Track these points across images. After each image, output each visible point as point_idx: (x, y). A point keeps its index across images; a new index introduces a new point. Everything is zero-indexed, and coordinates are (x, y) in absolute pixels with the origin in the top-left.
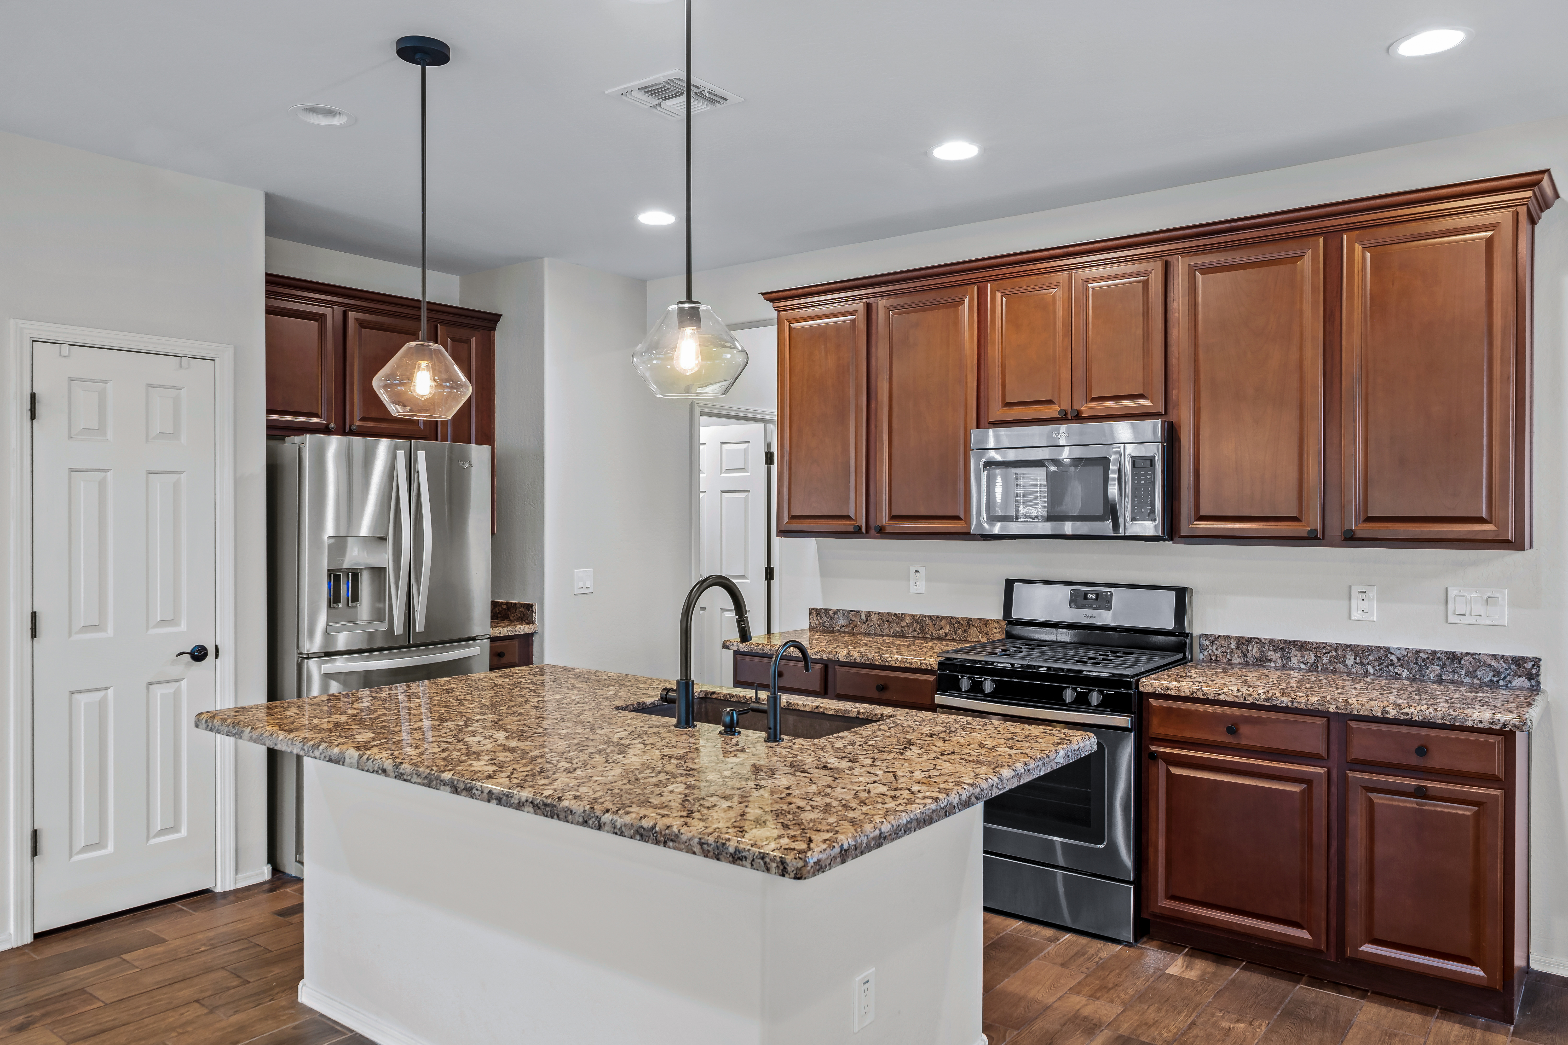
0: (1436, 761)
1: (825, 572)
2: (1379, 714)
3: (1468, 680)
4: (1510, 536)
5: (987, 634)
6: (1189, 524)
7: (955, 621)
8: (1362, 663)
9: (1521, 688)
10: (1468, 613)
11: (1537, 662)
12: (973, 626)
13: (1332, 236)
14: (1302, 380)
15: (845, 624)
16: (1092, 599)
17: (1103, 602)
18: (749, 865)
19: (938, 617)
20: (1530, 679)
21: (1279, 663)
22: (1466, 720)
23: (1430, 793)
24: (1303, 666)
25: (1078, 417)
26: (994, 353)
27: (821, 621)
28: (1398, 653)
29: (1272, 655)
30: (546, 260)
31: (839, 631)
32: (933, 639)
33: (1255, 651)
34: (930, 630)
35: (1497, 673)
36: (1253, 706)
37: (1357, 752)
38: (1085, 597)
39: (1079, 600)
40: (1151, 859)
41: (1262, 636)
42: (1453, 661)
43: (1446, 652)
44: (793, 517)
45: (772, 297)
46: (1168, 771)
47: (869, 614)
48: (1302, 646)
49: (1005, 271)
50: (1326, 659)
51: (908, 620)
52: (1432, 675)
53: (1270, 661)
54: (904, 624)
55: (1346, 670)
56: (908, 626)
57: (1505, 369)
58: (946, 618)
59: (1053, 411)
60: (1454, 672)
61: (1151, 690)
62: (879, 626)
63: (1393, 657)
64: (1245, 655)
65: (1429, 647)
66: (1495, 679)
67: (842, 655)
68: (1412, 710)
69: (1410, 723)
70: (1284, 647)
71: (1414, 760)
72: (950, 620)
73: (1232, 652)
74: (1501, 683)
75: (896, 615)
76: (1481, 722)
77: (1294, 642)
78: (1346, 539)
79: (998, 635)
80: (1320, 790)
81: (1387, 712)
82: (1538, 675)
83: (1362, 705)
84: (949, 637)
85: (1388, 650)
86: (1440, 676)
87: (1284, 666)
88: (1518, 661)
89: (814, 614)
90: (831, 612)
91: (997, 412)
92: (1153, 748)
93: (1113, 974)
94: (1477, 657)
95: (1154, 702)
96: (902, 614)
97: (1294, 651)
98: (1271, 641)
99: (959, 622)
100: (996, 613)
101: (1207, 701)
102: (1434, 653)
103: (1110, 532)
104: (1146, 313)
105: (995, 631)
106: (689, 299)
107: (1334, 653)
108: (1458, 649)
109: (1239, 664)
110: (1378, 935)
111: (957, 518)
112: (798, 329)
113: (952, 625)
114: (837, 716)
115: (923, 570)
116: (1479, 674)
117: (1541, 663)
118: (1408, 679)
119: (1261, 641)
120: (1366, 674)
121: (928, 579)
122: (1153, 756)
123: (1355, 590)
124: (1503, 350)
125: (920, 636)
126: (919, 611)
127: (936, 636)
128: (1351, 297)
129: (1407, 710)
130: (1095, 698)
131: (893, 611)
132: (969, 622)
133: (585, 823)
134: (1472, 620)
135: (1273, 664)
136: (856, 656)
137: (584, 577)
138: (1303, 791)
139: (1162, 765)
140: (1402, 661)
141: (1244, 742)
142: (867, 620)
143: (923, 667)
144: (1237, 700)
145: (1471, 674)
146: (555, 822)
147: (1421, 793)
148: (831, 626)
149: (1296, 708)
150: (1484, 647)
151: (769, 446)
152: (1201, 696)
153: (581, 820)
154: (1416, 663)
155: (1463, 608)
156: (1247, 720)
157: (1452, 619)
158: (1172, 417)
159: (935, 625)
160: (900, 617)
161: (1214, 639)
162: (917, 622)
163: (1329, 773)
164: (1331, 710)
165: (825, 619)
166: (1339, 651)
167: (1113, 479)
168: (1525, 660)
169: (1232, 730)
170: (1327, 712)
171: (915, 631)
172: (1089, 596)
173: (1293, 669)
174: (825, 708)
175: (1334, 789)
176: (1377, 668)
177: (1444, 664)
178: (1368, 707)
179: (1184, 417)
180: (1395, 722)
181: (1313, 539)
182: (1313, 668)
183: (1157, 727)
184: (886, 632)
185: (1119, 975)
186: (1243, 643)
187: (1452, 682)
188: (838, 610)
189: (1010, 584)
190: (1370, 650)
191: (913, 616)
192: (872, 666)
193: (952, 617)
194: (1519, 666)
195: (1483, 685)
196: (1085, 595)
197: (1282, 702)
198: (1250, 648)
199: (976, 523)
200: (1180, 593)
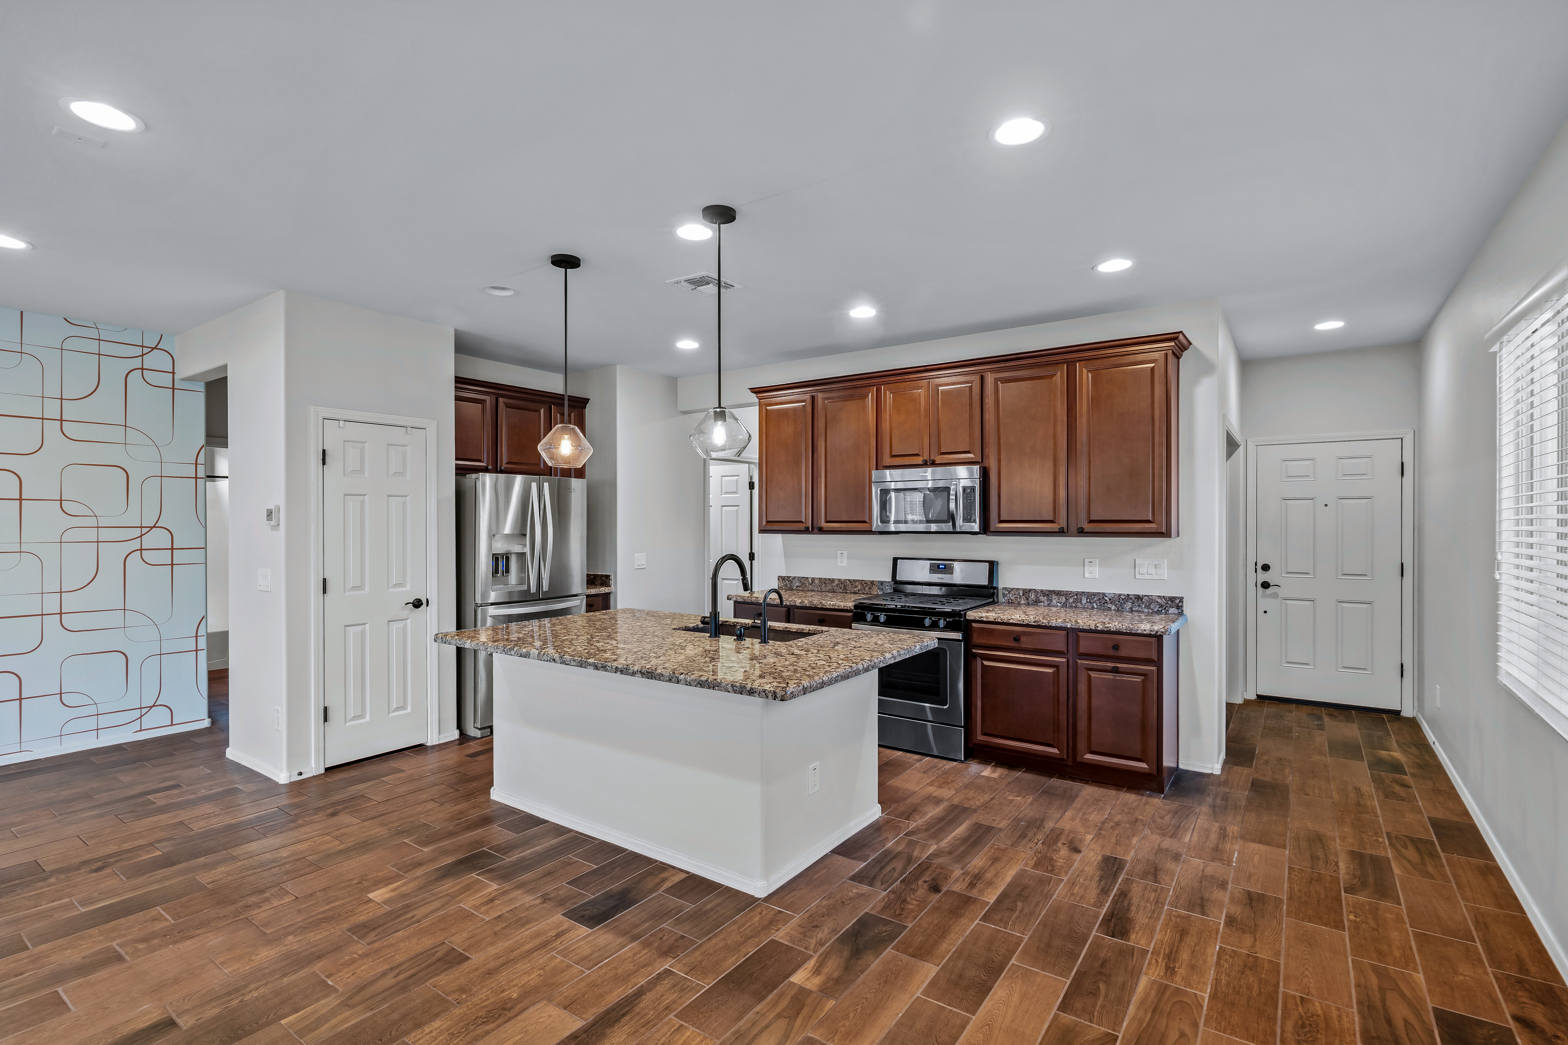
0: (1123, 652)
1: (787, 554)
2: (1093, 628)
3: (1146, 610)
4: (1164, 530)
5: (882, 589)
6: (995, 525)
7: (864, 582)
8: (1090, 602)
9: (1174, 614)
10: (1146, 573)
11: (1181, 599)
12: (874, 585)
13: (1071, 364)
14: (1055, 444)
15: (800, 585)
16: (942, 568)
17: (948, 570)
18: (758, 696)
19: (854, 580)
20: (1178, 609)
21: (1046, 603)
22: (1138, 630)
23: (1120, 670)
24: (1059, 605)
25: (933, 464)
26: (886, 426)
27: (784, 584)
28: (1109, 596)
29: (1042, 598)
30: (619, 368)
31: (795, 590)
32: (851, 593)
33: (1033, 596)
34: (850, 588)
35: (1161, 606)
36: (1028, 626)
37: (1082, 650)
38: (939, 567)
39: (935, 569)
40: (973, 714)
41: (1036, 588)
42: (1138, 600)
43: (1135, 595)
44: (768, 522)
45: (755, 391)
46: (982, 663)
47: (813, 579)
48: (1058, 593)
49: (892, 379)
50: (1071, 600)
51: (836, 582)
52: (1127, 608)
53: (1041, 602)
54: (834, 585)
55: (1082, 606)
56: (837, 586)
57: (1160, 439)
58: (859, 581)
59: (919, 461)
60: (1139, 606)
61: (973, 618)
62: (819, 586)
63: (1107, 599)
64: (1028, 599)
65: (1126, 593)
66: (1160, 609)
67: (798, 602)
68: (1110, 625)
69: (1109, 632)
70: (1048, 594)
71: (1112, 652)
73: (1020, 597)
74: (1163, 611)
75: (829, 579)
76: (1145, 630)
77: (1054, 591)
78: (1079, 533)
79: (889, 589)
80: (1063, 671)
81: (1098, 627)
82: (1182, 606)
83: (1085, 623)
84: (860, 592)
85: (1104, 594)
86: (1131, 608)
87: (1049, 605)
88: (1172, 599)
89: (781, 579)
90: (791, 578)
91: (887, 461)
92: (974, 651)
93: (952, 776)
94: (1151, 597)
95: (974, 625)
96: (833, 579)
97: (1054, 596)
98: (1042, 591)
99: (866, 583)
100: (888, 578)
101: (1003, 624)
102: (1128, 595)
103: (951, 530)
104: (971, 405)
105: (887, 587)
106: (720, 407)
107: (1075, 597)
108: (1141, 593)
109: (1024, 604)
110: (1094, 749)
111: (865, 522)
112: (771, 410)
113: (862, 584)
114: (797, 632)
115: (845, 553)
116: (1152, 606)
117: (1184, 600)
118: (1115, 610)
119: (1036, 591)
120: (1093, 608)
121: (848, 558)
122: (975, 656)
123: (1087, 561)
124: (1159, 429)
126: (843, 577)
128: (1081, 398)
129: (1108, 625)
130: (942, 623)
131: (828, 577)
132: (872, 582)
133: (670, 680)
134: (1148, 577)
135: (1042, 604)
136: (806, 603)
137: (641, 559)
138: (1054, 672)
139: (979, 660)
140: (1112, 600)
141: (1023, 646)
142: (812, 583)
143: (845, 608)
144: (1019, 622)
145: (1148, 607)
146: (653, 681)
147: (1115, 670)
148: (791, 587)
149: (1050, 626)
150: (1154, 592)
151: (751, 478)
152: (1000, 621)
153: (668, 679)
154: (1119, 602)
155: (1144, 570)
156: (1024, 633)
157: (1138, 576)
158: (985, 464)
159: (852, 585)
160: (832, 581)
161: (1010, 590)
162: (842, 584)
163: (1068, 661)
164: (1068, 626)
165: (787, 583)
166: (1078, 596)
167: (953, 499)
168: (1175, 598)
169: (1017, 639)
170: (1067, 627)
171: (840, 588)
172: (941, 567)
173: (1054, 606)
174: (791, 628)
175: (1071, 671)
176: (1098, 604)
177: (1134, 602)
178: (1088, 624)
179: (992, 464)
180: (1102, 632)
181: (1062, 532)
182: (1064, 605)
183: (976, 639)
184: (824, 589)
185: (955, 776)
186: (1027, 592)
187: (1138, 611)
188: (795, 577)
189: (895, 560)
190: (1094, 594)
191: (840, 580)
192: (816, 608)
193: (862, 580)
194: (1172, 602)
195: (1154, 612)
196: (938, 566)
197: (1043, 623)
198: (1030, 595)
199: (875, 525)
200: (992, 564)
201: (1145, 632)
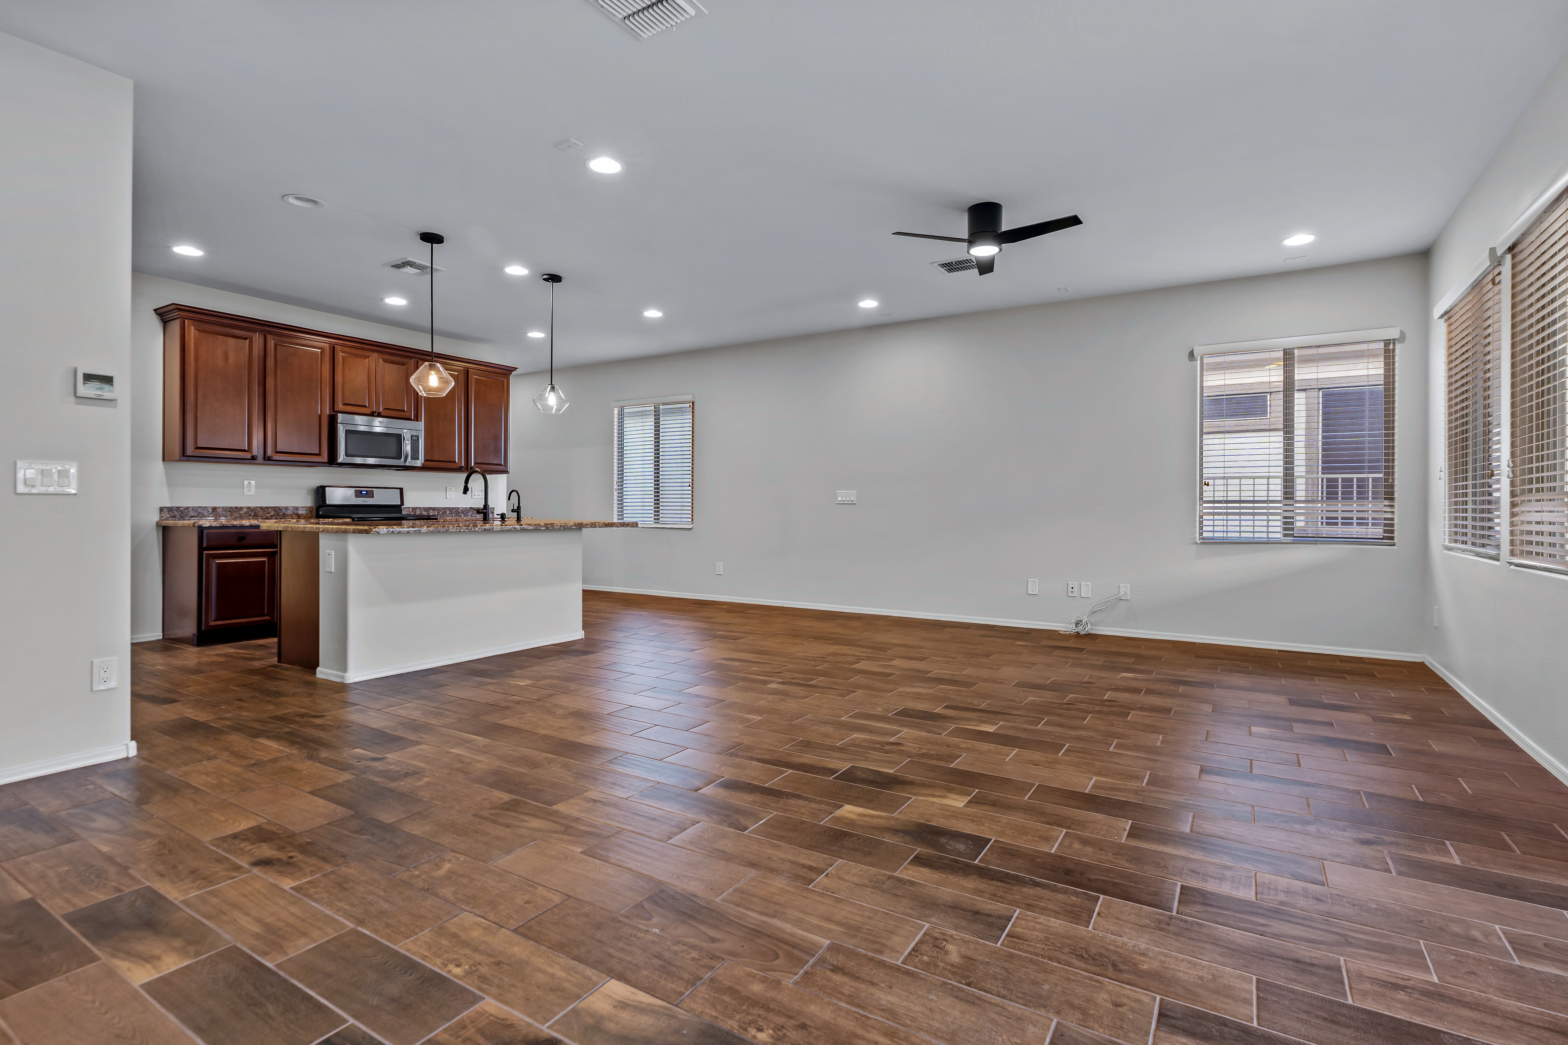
1: (171, 483)
4: (505, 469)
5: (296, 514)
7: (278, 508)
12: (289, 510)
15: (195, 512)
17: (370, 494)
19: (266, 507)
25: (380, 415)
27: (171, 514)
32: (263, 519)
34: (261, 514)
39: (359, 494)
44: (198, 448)
47: (214, 508)
48: (434, 509)
50: (441, 513)
51: (245, 510)
53: (424, 515)
54: (242, 512)
56: (246, 513)
58: (271, 507)
59: (368, 411)
62: (223, 515)
63: (460, 510)
64: (415, 514)
70: (428, 510)
72: (274, 508)
73: (411, 513)
75: (236, 508)
77: (431, 507)
79: (304, 514)
84: (274, 518)
85: (458, 508)
86: (472, 515)
89: (166, 510)
90: (179, 508)
91: (340, 407)
97: (431, 511)
98: (424, 508)
99: (281, 509)
102: (470, 508)
103: (402, 464)
105: (301, 512)
111: (316, 455)
113: (276, 511)
115: (252, 482)
119: (420, 508)
121: (257, 487)
123: (448, 488)
125: (254, 518)
126: (253, 505)
127: (265, 517)
128: (471, 390)
131: (234, 505)
132: (287, 508)
134: (478, 497)
140: (462, 512)
142: (213, 512)
154: (466, 512)
157: (474, 497)
159: (264, 511)
160: (241, 508)
162: (252, 511)
165: (176, 513)
166: (445, 510)
167: (406, 443)
171: (250, 516)
172: (364, 493)
181: (461, 469)
184: (229, 517)
186: (414, 509)
188: (187, 507)
189: (321, 488)
190: (453, 508)
191: (249, 508)
193: (276, 507)
196: (361, 492)
199: (341, 458)
200: (401, 490)
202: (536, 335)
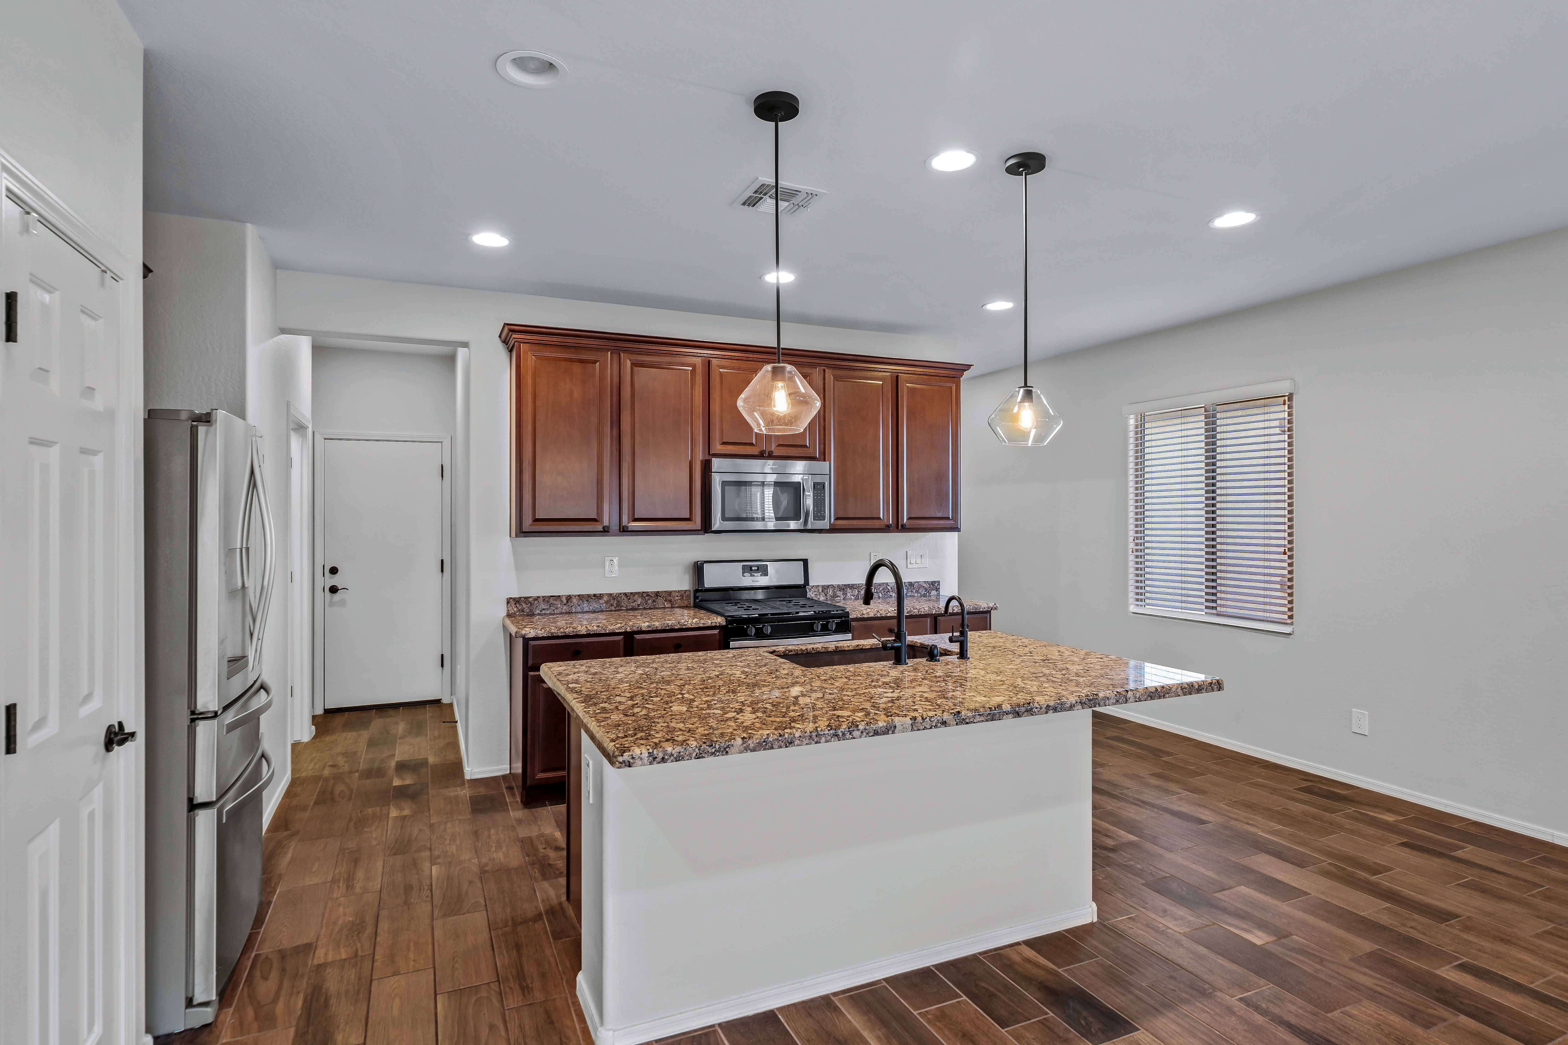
1: (520, 565)
3: (916, 595)
4: (955, 524)
5: (670, 601)
6: (832, 522)
7: (646, 594)
9: (934, 595)
10: (915, 563)
12: (660, 597)
15: (546, 607)
16: (755, 570)
17: (762, 570)
19: (632, 593)
20: (937, 591)
21: (842, 597)
24: (852, 597)
25: (772, 456)
27: (520, 608)
28: (891, 585)
29: (839, 593)
30: (249, 224)
31: (539, 614)
32: (627, 610)
33: (832, 592)
34: (625, 603)
35: (926, 590)
38: (751, 570)
39: (747, 571)
41: (833, 584)
42: (911, 586)
43: (909, 582)
44: (533, 521)
47: (569, 598)
48: (852, 587)
51: (606, 598)
56: (606, 602)
58: (638, 593)
59: (755, 451)
60: (912, 591)
62: (579, 606)
63: (889, 588)
64: (826, 595)
66: (925, 592)
67: (645, 625)
70: (844, 588)
72: (642, 594)
73: (820, 594)
74: (927, 594)
75: (595, 595)
77: (849, 585)
79: (679, 601)
82: (939, 589)
84: (641, 607)
85: (887, 584)
87: (844, 599)
88: (933, 583)
89: (512, 603)
90: (530, 600)
91: (718, 448)
94: (919, 583)
95: (856, 623)
96: (600, 594)
97: (849, 590)
98: (838, 586)
99: (649, 595)
100: (686, 587)
103: (802, 526)
105: (677, 598)
108: (912, 581)
111: (688, 520)
113: (643, 598)
115: (616, 560)
116: (920, 591)
117: (940, 583)
119: (833, 586)
121: (621, 566)
123: (872, 555)
125: (616, 609)
126: (615, 590)
127: (631, 607)
130: (832, 626)
131: (592, 593)
132: (657, 594)
134: (917, 566)
135: (839, 598)
142: (567, 602)
143: (713, 625)
145: (917, 592)
148: (531, 610)
150: (921, 579)
155: (913, 561)
157: (909, 566)
159: (629, 599)
160: (599, 597)
161: (821, 588)
162: (614, 599)
164: (933, 613)
165: (524, 606)
167: (808, 495)
168: (935, 582)
171: (612, 606)
172: (753, 568)
173: (850, 599)
176: (883, 594)
177: (908, 588)
182: (857, 598)
184: (586, 609)
186: (825, 588)
187: (911, 596)
188: (538, 597)
189: (699, 565)
190: (880, 585)
191: (610, 595)
192: (671, 631)
193: (643, 592)
194: (933, 585)
195: (921, 596)
196: (751, 568)
197: (914, 612)
198: (828, 591)
199: (717, 523)
200: (805, 562)
201: (985, 610)
202: (1000, 306)
